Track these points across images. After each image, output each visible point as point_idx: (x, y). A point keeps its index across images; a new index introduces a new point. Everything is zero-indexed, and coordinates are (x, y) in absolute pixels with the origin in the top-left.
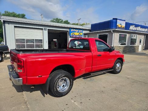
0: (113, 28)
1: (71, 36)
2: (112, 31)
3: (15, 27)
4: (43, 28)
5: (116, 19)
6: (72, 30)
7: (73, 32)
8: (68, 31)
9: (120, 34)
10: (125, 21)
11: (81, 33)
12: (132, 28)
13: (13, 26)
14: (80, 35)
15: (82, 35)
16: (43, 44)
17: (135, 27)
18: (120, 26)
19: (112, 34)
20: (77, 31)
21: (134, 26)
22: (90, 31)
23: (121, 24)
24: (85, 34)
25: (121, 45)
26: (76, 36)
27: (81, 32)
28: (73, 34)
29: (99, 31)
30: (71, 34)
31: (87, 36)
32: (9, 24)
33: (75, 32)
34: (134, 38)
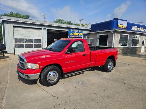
0: (113, 28)
1: (71, 36)
2: (112, 32)
3: (14, 26)
4: (42, 28)
5: (117, 19)
6: (71, 30)
7: (72, 32)
8: (67, 31)
9: (120, 35)
10: (126, 21)
11: (81, 34)
12: (134, 28)
13: (12, 25)
14: (79, 35)
15: (82, 36)
16: (42, 44)
17: (138, 27)
18: (121, 26)
19: (113, 34)
20: (77, 31)
21: (136, 27)
22: (90, 32)
23: (123, 24)
24: (85, 35)
25: (122, 46)
26: (76, 36)
27: (81, 32)
28: (73, 34)
29: (98, 32)
30: (71, 34)
31: (87, 36)
32: (8, 24)
33: (75, 32)
34: (137, 39)
